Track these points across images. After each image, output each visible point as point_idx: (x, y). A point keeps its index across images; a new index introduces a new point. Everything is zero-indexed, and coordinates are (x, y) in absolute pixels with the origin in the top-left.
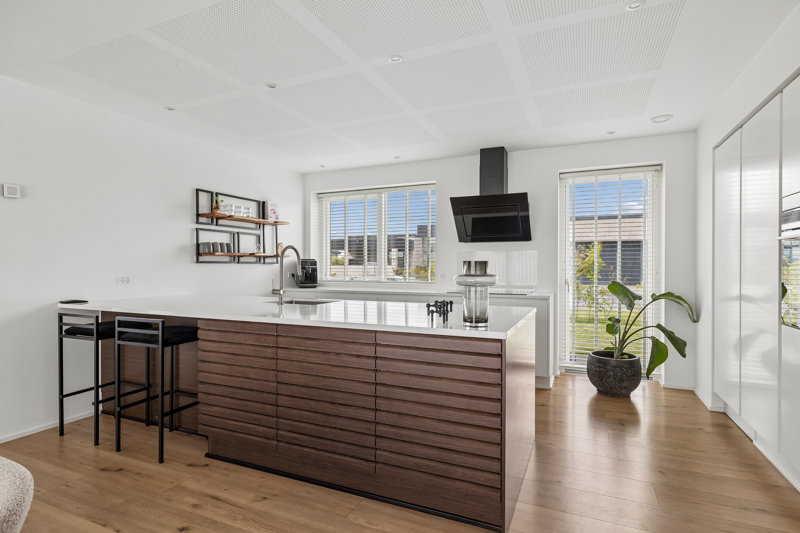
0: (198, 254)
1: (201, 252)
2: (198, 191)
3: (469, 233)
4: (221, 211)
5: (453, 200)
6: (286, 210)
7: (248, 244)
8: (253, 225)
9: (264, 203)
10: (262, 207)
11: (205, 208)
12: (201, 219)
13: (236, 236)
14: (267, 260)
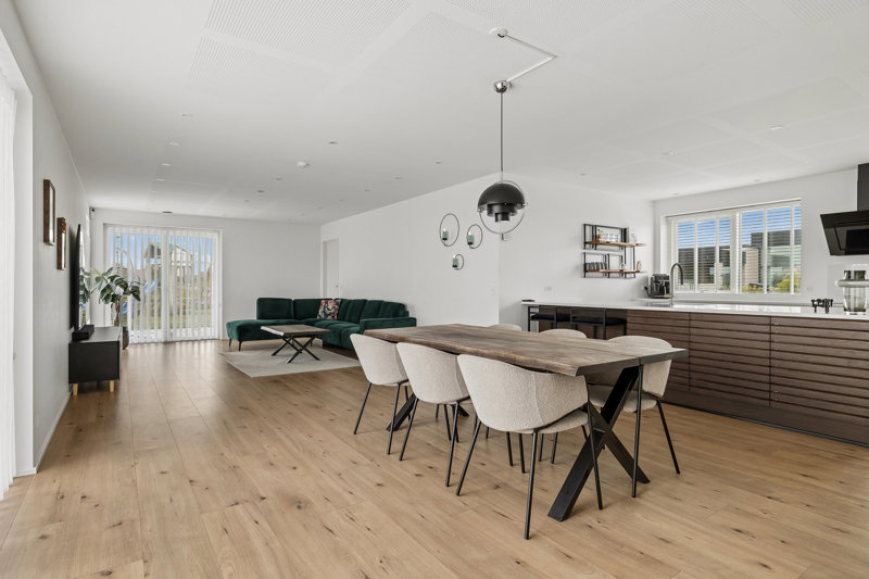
0: (585, 271)
1: (588, 269)
2: (585, 225)
3: (843, 245)
4: (602, 240)
5: (822, 216)
6: (641, 234)
7: (614, 264)
8: (617, 248)
9: (625, 230)
10: (624, 232)
11: (589, 239)
12: (587, 246)
13: (607, 257)
14: (628, 276)
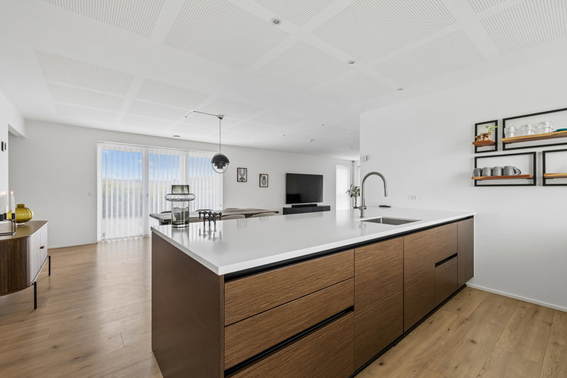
2: (477, 125)
12: (481, 148)
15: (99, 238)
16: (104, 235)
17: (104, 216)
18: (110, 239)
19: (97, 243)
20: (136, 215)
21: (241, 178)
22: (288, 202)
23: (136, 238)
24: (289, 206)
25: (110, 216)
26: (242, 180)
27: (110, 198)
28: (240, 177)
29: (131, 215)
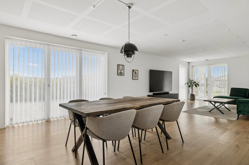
15: (7, 123)
16: (11, 120)
17: (12, 101)
18: (17, 123)
19: (5, 128)
20: (40, 99)
21: (121, 73)
22: (151, 91)
23: (40, 122)
24: (151, 94)
25: (17, 101)
26: (121, 74)
27: (17, 87)
28: (119, 72)
29: (35, 100)
